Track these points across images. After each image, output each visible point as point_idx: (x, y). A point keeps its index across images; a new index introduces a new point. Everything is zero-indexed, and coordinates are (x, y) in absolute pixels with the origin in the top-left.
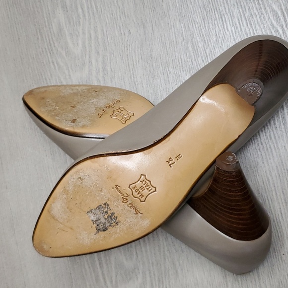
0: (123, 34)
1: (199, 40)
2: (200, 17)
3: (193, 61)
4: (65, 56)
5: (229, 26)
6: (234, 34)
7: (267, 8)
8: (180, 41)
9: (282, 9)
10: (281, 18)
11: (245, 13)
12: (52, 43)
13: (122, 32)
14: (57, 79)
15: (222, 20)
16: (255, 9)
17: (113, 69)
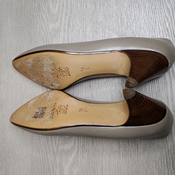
0: (83, 7)
1: (125, 17)
2: (127, 4)
3: (120, 28)
4: (47, 13)
5: (142, 12)
6: (145, 17)
7: (165, 6)
8: (114, 15)
9: (172, 8)
10: (171, 13)
11: (152, 6)
12: (40, 4)
13: (82, 5)
14: (41, 25)
15: (139, 8)
16: (158, 5)
17: (74, 25)
